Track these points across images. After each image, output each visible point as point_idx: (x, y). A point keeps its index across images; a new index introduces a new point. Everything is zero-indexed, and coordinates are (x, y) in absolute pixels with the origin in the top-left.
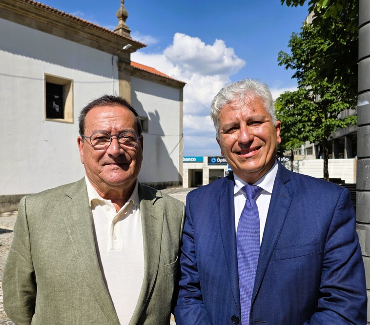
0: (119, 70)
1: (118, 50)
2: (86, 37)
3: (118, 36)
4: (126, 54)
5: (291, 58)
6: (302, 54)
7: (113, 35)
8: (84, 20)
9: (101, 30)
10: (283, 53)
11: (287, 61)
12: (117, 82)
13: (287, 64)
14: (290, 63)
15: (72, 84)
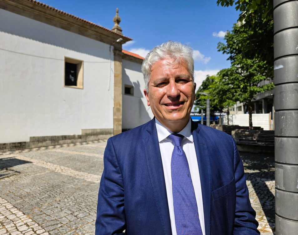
0: (115, 55)
1: (114, 42)
2: (93, 33)
3: (114, 33)
4: (119, 44)
5: (226, 47)
6: (234, 44)
7: (111, 32)
8: (91, 23)
9: (103, 29)
10: (221, 43)
11: (224, 49)
12: (113, 63)
13: (223, 51)
14: (225, 50)
15: (82, 63)
